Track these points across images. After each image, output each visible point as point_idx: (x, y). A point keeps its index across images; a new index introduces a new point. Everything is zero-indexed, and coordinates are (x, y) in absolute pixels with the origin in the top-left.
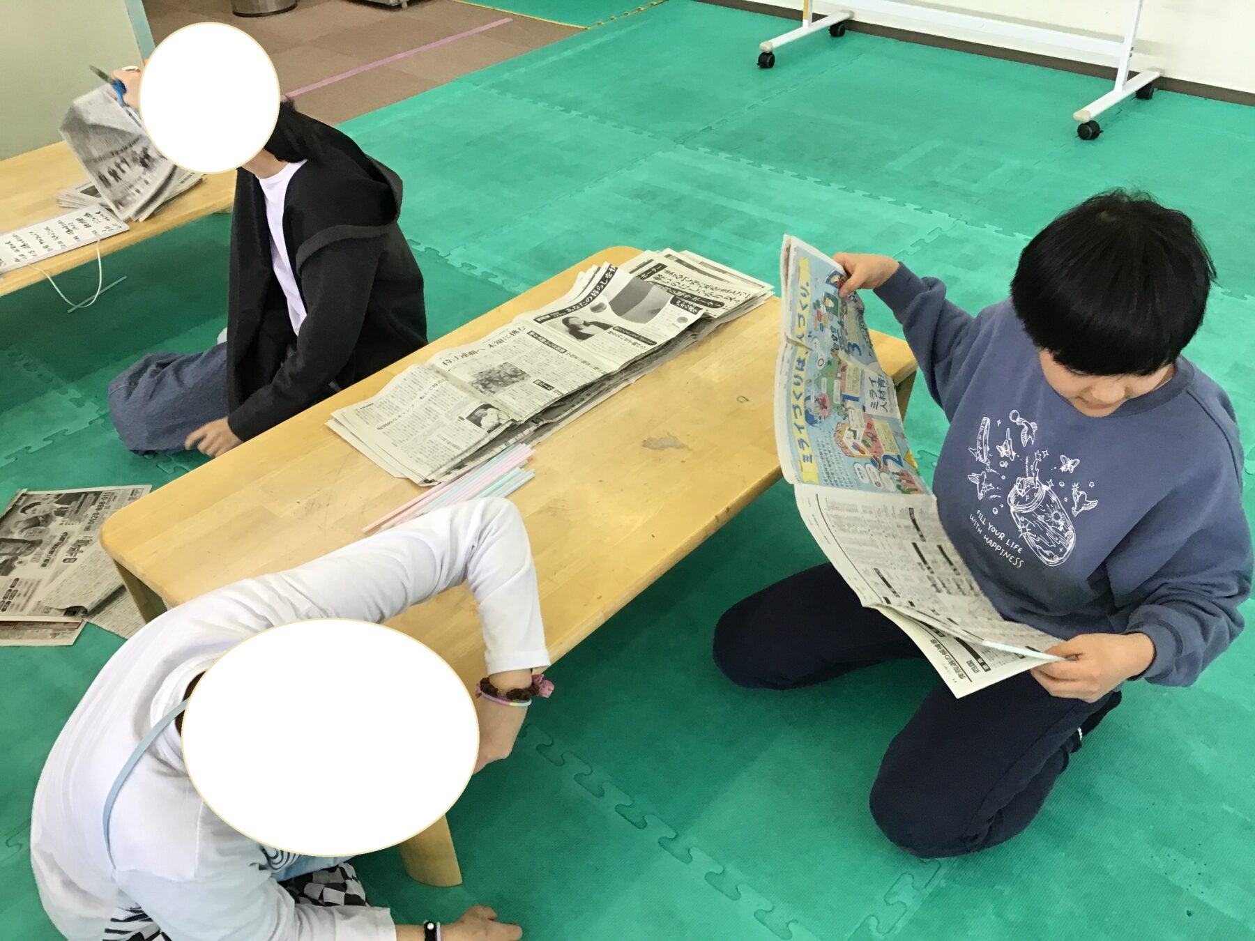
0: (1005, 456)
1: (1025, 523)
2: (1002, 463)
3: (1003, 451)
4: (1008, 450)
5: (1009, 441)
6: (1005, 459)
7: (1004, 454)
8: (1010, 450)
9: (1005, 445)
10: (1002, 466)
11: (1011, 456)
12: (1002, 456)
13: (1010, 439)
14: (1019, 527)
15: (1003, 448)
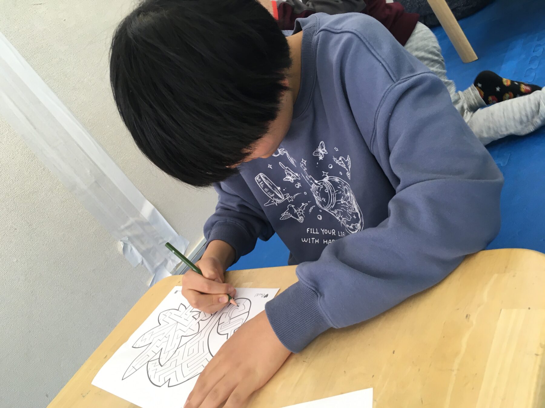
0: (294, 180)
1: (338, 212)
2: (297, 186)
3: (290, 178)
4: (292, 175)
5: (288, 169)
6: (296, 181)
7: (293, 180)
8: (293, 174)
9: (288, 174)
10: (298, 187)
11: (297, 177)
12: (293, 182)
13: (287, 167)
14: (338, 218)
15: (288, 177)
